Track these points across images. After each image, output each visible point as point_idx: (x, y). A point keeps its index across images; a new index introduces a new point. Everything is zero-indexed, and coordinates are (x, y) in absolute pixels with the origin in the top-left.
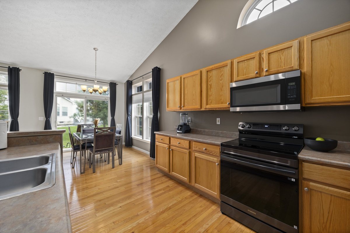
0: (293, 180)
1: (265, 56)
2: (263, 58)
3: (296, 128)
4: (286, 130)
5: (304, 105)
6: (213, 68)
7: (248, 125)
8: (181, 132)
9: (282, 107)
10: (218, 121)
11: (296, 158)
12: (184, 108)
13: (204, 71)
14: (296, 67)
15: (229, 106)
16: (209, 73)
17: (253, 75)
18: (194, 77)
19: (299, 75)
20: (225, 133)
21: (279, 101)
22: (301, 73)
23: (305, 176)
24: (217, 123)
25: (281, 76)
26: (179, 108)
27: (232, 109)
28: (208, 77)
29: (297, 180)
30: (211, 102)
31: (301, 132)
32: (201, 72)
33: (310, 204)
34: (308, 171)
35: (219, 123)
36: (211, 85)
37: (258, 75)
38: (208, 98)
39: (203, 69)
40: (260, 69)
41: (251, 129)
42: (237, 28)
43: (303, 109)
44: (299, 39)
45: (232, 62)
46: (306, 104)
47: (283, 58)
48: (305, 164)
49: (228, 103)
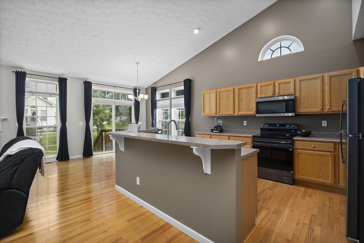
0: (291, 150)
1: (277, 84)
2: (276, 86)
3: (293, 126)
4: (288, 127)
5: (296, 114)
6: (244, 88)
7: (267, 125)
8: (217, 131)
9: (286, 114)
10: (245, 123)
11: (292, 139)
12: (220, 114)
13: (236, 88)
14: (293, 93)
15: (255, 113)
16: (240, 90)
17: (270, 95)
18: (228, 92)
19: (294, 98)
20: (251, 131)
21: (285, 111)
22: (295, 96)
23: (296, 147)
24: (244, 125)
25: (286, 98)
26: (215, 114)
27: (258, 115)
28: (240, 93)
29: (293, 149)
30: (242, 110)
31: (296, 128)
32: (234, 89)
33: (298, 160)
34: (298, 145)
35: (246, 125)
36: (242, 99)
37: (273, 95)
38: (240, 107)
39: (235, 87)
40: (274, 92)
41: (269, 127)
42: (258, 61)
43: (297, 115)
44: (294, 78)
45: (256, 85)
46: (298, 113)
47: (286, 87)
48: (296, 142)
49: (254, 111)
